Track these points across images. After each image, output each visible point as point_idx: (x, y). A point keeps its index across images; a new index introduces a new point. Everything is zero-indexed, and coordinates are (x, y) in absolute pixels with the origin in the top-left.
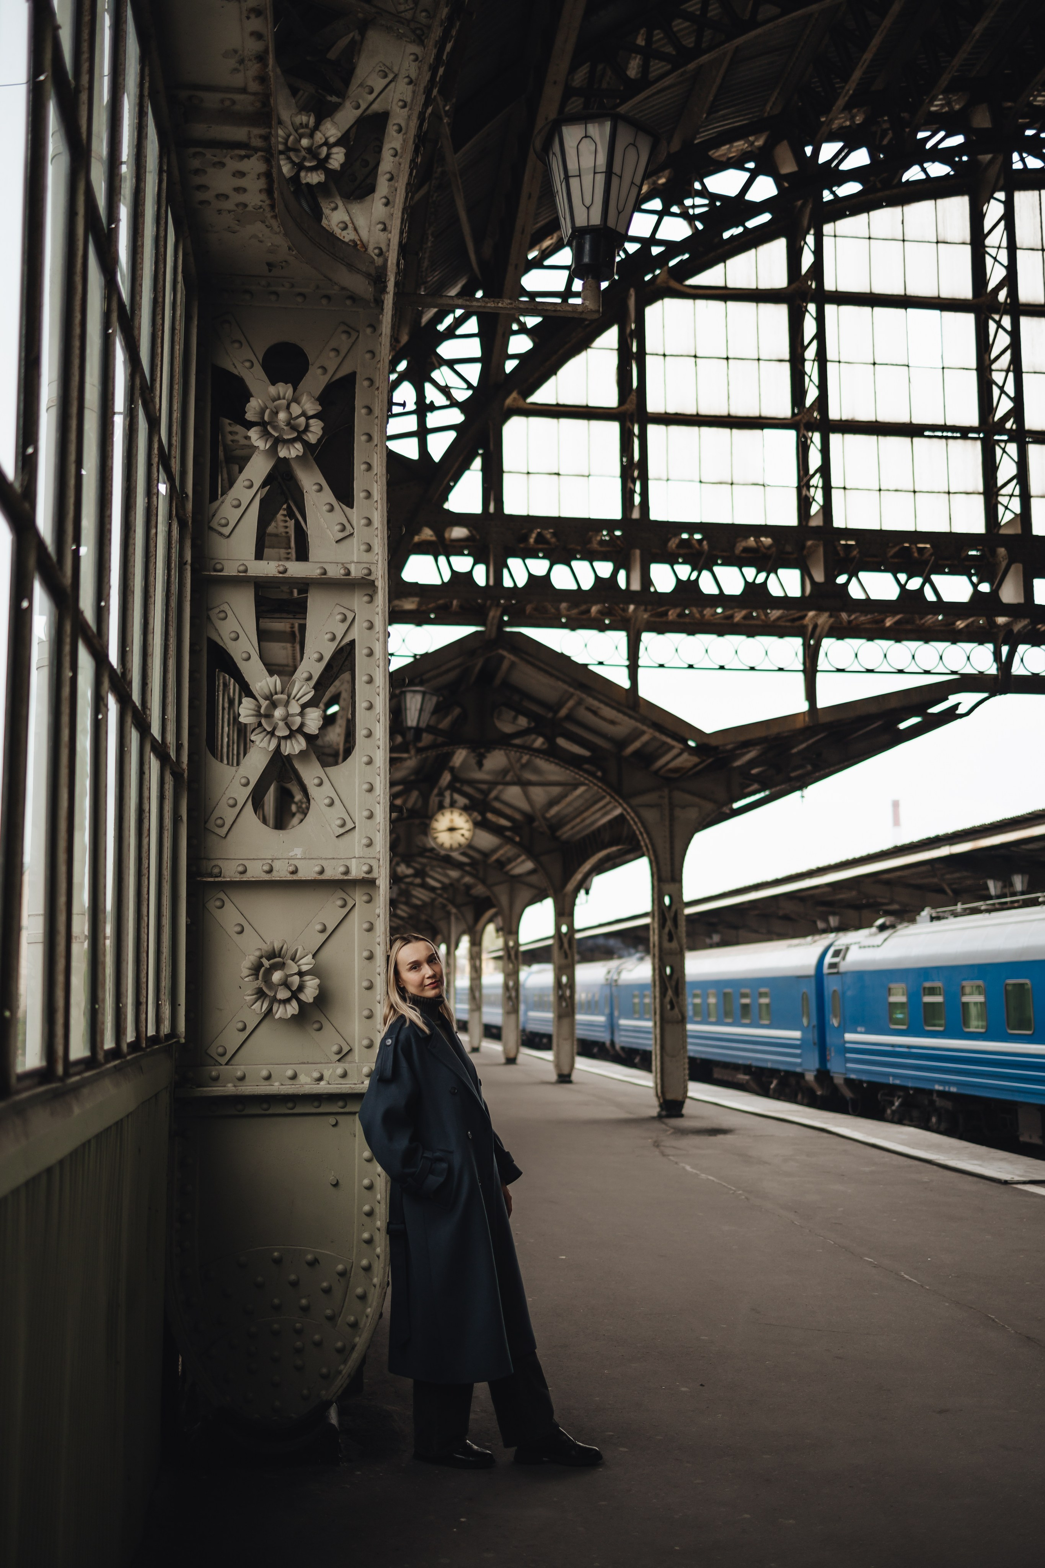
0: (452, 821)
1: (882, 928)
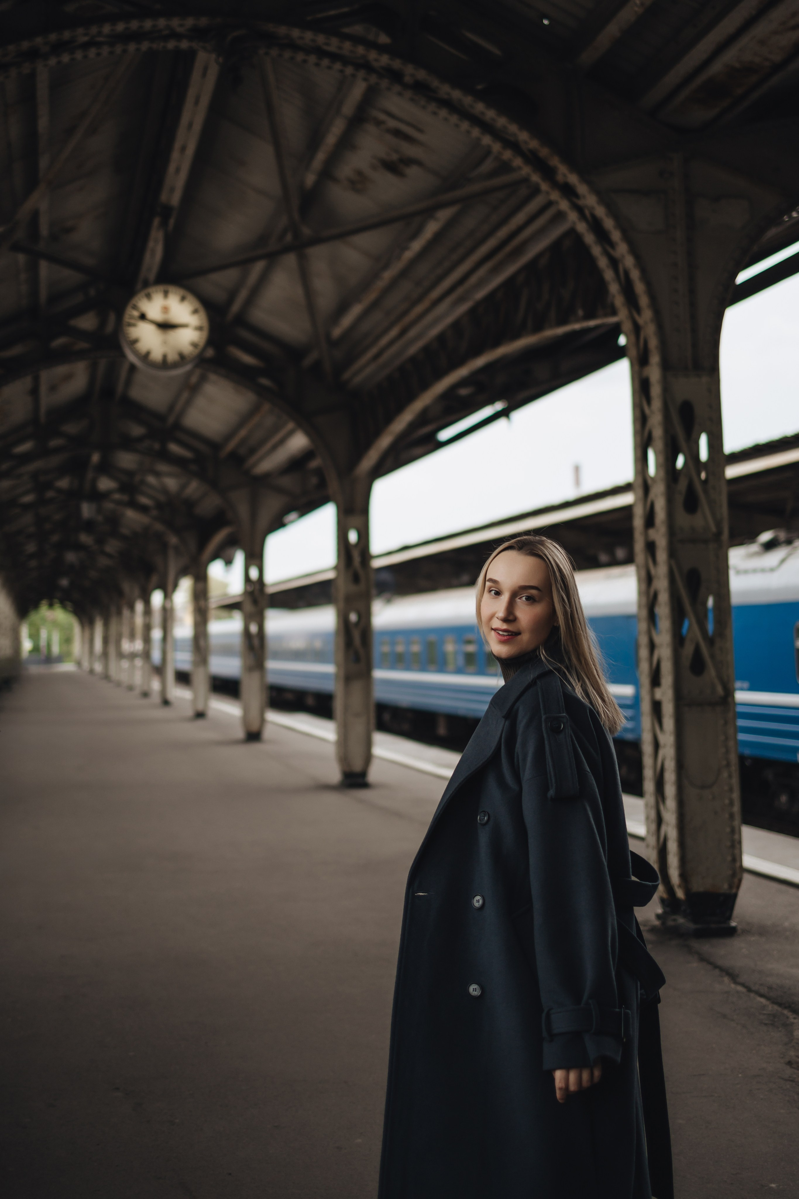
0: (166, 310)
1: (770, 546)
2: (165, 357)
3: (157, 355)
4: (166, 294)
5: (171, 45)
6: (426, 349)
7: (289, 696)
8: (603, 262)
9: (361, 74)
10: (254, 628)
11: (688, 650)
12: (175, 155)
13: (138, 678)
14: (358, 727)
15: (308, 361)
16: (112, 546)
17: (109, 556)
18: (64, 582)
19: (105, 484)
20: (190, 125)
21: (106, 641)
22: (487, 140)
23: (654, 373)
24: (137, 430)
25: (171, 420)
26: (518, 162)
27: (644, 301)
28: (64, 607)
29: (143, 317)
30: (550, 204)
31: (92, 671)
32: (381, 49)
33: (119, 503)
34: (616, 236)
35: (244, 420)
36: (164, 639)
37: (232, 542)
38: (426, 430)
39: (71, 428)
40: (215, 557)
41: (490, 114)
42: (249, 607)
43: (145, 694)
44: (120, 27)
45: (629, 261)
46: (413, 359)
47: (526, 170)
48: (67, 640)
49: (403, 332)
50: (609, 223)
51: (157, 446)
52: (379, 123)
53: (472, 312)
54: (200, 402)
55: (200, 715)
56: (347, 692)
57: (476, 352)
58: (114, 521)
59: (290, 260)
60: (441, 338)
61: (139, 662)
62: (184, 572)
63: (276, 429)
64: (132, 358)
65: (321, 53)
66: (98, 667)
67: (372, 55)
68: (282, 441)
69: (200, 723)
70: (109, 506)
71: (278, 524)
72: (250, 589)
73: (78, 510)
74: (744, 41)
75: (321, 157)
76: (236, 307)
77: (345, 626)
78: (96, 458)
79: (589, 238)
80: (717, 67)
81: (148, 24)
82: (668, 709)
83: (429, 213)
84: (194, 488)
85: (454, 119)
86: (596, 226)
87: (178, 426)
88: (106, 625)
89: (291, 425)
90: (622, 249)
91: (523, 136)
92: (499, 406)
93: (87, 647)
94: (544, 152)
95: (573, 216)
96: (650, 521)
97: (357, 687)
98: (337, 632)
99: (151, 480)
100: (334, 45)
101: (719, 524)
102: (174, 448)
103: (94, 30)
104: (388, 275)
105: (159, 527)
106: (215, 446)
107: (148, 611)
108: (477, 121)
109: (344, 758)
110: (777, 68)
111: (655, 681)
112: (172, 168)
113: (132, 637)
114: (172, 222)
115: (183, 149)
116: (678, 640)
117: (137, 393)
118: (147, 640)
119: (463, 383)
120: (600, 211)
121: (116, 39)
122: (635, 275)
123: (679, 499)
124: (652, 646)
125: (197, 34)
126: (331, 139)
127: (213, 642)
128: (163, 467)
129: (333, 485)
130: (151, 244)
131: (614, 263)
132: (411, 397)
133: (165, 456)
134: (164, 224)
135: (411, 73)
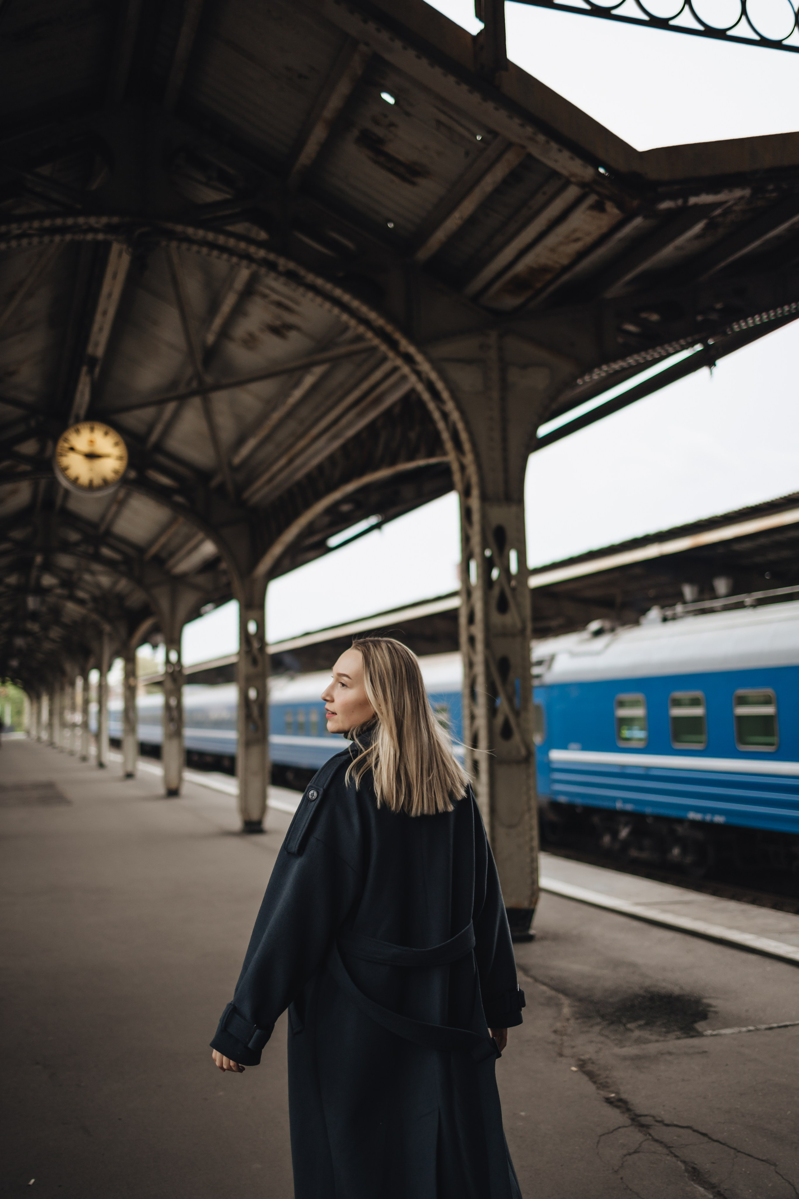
0: (92, 442)
1: (598, 633)
2: (91, 482)
3: (84, 479)
4: (92, 430)
5: (90, 237)
6: (309, 476)
7: (209, 759)
8: (436, 415)
9: (244, 263)
10: (173, 702)
11: (499, 720)
12: (98, 317)
13: (78, 746)
14: (256, 784)
15: (215, 482)
16: (55, 633)
17: (53, 641)
18: (14, 663)
19: (48, 580)
20: (110, 295)
21: (51, 713)
22: (345, 317)
23: (475, 503)
24: (74, 536)
25: (103, 528)
26: (369, 335)
27: (467, 446)
28: (15, 683)
29: (72, 449)
30: (395, 369)
31: (39, 739)
32: (260, 244)
33: (61, 597)
34: (445, 395)
35: (164, 529)
36: (100, 712)
37: (156, 629)
38: (316, 538)
39: (17, 534)
40: (144, 641)
41: (346, 298)
42: (169, 685)
43: (84, 759)
44: (47, 223)
45: (455, 416)
46: (299, 484)
47: (376, 341)
48: (18, 712)
49: (291, 461)
50: (440, 386)
51: (91, 550)
52: (265, 296)
53: (344, 447)
54: (127, 513)
55: (129, 776)
56: (247, 755)
57: (346, 479)
58: (56, 612)
59: (196, 402)
60: (320, 468)
61: (79, 732)
62: (117, 654)
63: (188, 538)
64: (64, 483)
65: (213, 246)
66: (45, 736)
67: (252, 249)
68: (196, 547)
69: (130, 782)
70: (51, 599)
71: (195, 614)
72: (170, 671)
73: (25, 603)
74: (539, 249)
75: (218, 322)
76: (154, 437)
77: (245, 701)
78: (39, 559)
79: (426, 396)
80: (520, 267)
81: (70, 221)
82: (483, 766)
83: (306, 368)
84: (123, 585)
85: (319, 300)
86: (431, 387)
87: (108, 533)
88: (51, 700)
89: (201, 535)
90: (450, 406)
91: (373, 316)
92: (373, 520)
93: (35, 716)
94: (389, 328)
95: (413, 378)
96: (471, 620)
97: (255, 751)
98: (239, 706)
99: (87, 577)
100: (221, 240)
101: (524, 622)
102: (106, 552)
103: (25, 225)
104: (276, 416)
105: (95, 617)
106: (141, 550)
107: (86, 686)
108: (337, 302)
109: (244, 810)
110: (566, 269)
111: (475, 743)
112: (96, 327)
113: (73, 708)
114: (97, 370)
115: (105, 313)
116: (492, 711)
117: (73, 505)
118: (85, 711)
119: (346, 499)
120: (433, 376)
121: (43, 232)
122: (460, 426)
123: (493, 603)
124: (473, 717)
125: (110, 229)
126: (226, 307)
127: (141, 714)
128: (97, 567)
129: (236, 585)
130: (80, 387)
131: (445, 416)
132: (296, 515)
133: (97, 558)
134: (91, 372)
135: (283, 263)
